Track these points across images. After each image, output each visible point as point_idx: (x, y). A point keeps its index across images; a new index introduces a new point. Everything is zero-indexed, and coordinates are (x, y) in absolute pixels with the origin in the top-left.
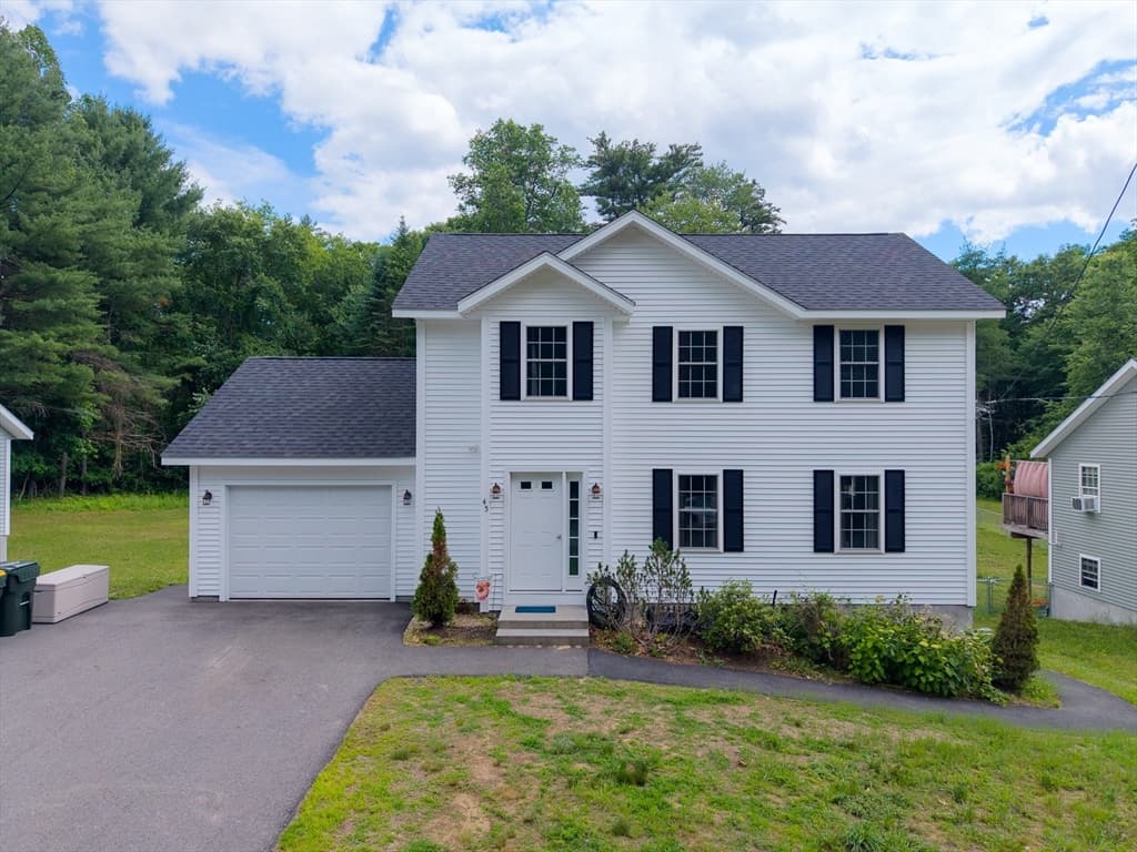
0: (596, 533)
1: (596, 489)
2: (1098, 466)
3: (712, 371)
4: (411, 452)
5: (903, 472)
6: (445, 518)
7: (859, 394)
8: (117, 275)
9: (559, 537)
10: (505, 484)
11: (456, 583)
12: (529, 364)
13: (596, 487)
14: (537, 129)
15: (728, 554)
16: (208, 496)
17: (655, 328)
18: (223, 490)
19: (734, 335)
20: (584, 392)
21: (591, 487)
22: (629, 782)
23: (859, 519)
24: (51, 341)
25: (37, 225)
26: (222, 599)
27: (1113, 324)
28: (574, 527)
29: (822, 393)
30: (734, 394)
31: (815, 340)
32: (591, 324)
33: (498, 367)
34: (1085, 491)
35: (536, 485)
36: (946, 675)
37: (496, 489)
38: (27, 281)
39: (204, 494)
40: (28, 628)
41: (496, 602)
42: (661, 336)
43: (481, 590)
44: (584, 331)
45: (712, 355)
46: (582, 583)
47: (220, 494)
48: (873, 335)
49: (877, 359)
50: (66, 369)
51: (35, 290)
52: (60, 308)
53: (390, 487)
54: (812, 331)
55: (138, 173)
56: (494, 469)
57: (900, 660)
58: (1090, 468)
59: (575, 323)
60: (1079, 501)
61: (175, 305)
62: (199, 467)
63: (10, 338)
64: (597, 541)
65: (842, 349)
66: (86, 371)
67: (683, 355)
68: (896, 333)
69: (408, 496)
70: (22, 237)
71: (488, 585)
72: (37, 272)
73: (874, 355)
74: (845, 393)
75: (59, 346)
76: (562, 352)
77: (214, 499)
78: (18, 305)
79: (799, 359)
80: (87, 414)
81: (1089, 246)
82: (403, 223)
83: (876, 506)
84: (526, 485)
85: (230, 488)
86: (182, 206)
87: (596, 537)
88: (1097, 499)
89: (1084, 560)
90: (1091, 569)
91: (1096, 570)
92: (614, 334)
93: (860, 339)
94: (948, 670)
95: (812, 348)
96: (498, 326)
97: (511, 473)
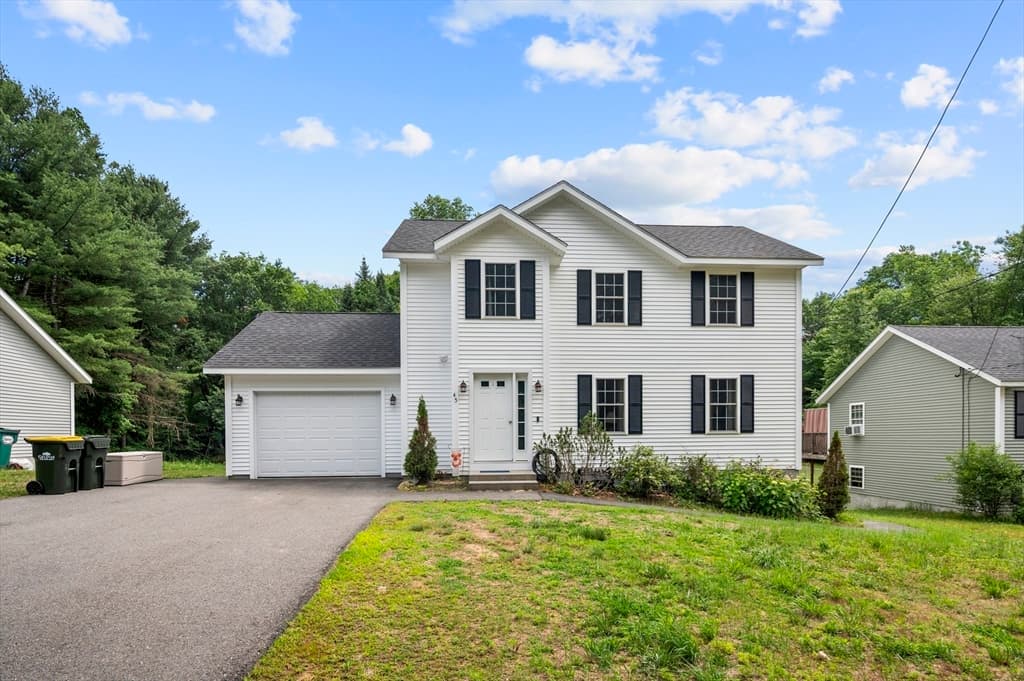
0: (538, 418)
1: (538, 386)
2: (863, 404)
3: (620, 303)
4: (397, 364)
5: (752, 376)
6: (426, 404)
7: (722, 320)
8: (148, 296)
9: (511, 422)
10: (470, 381)
11: (436, 451)
12: (487, 292)
13: (538, 383)
14: (457, 202)
15: (631, 436)
16: (240, 399)
17: (578, 271)
18: (252, 394)
19: (636, 277)
20: (529, 313)
21: (534, 384)
22: (593, 538)
23: (722, 410)
24: (102, 340)
25: (84, 250)
26: (251, 477)
27: (856, 337)
28: (521, 415)
29: (697, 320)
30: (636, 320)
31: (692, 282)
32: (534, 262)
33: (464, 294)
34: (853, 422)
35: (493, 383)
36: (791, 503)
37: (463, 385)
38: (80, 293)
39: (236, 397)
40: (102, 487)
41: (465, 469)
42: (583, 276)
43: (455, 459)
44: (528, 267)
45: (620, 291)
46: (529, 454)
47: (249, 398)
48: (733, 278)
49: (735, 296)
50: (110, 363)
51: (85, 299)
52: (105, 314)
53: (379, 393)
54: (690, 275)
55: (162, 222)
56: (462, 370)
57: (758, 495)
58: (857, 406)
59: (521, 262)
60: (850, 428)
61: (192, 322)
62: (232, 376)
63: (68, 335)
64: (540, 424)
65: (711, 288)
66: (124, 365)
67: (600, 291)
68: (748, 277)
69: (393, 399)
70: (73, 260)
71: (460, 455)
72: (87, 287)
73: (733, 293)
74: (713, 320)
75: (106, 344)
76: (512, 283)
77: (245, 401)
78: (73, 311)
79: (680, 294)
80: (128, 398)
81: (834, 294)
82: (364, 263)
83: (734, 400)
84: (485, 384)
85: (256, 394)
86: (196, 250)
87: (538, 420)
88: (862, 427)
89: (853, 469)
90: (857, 474)
91: (861, 475)
92: (551, 275)
93: (723, 281)
94: (791, 499)
95: (690, 287)
96: (464, 263)
97: (475, 374)
